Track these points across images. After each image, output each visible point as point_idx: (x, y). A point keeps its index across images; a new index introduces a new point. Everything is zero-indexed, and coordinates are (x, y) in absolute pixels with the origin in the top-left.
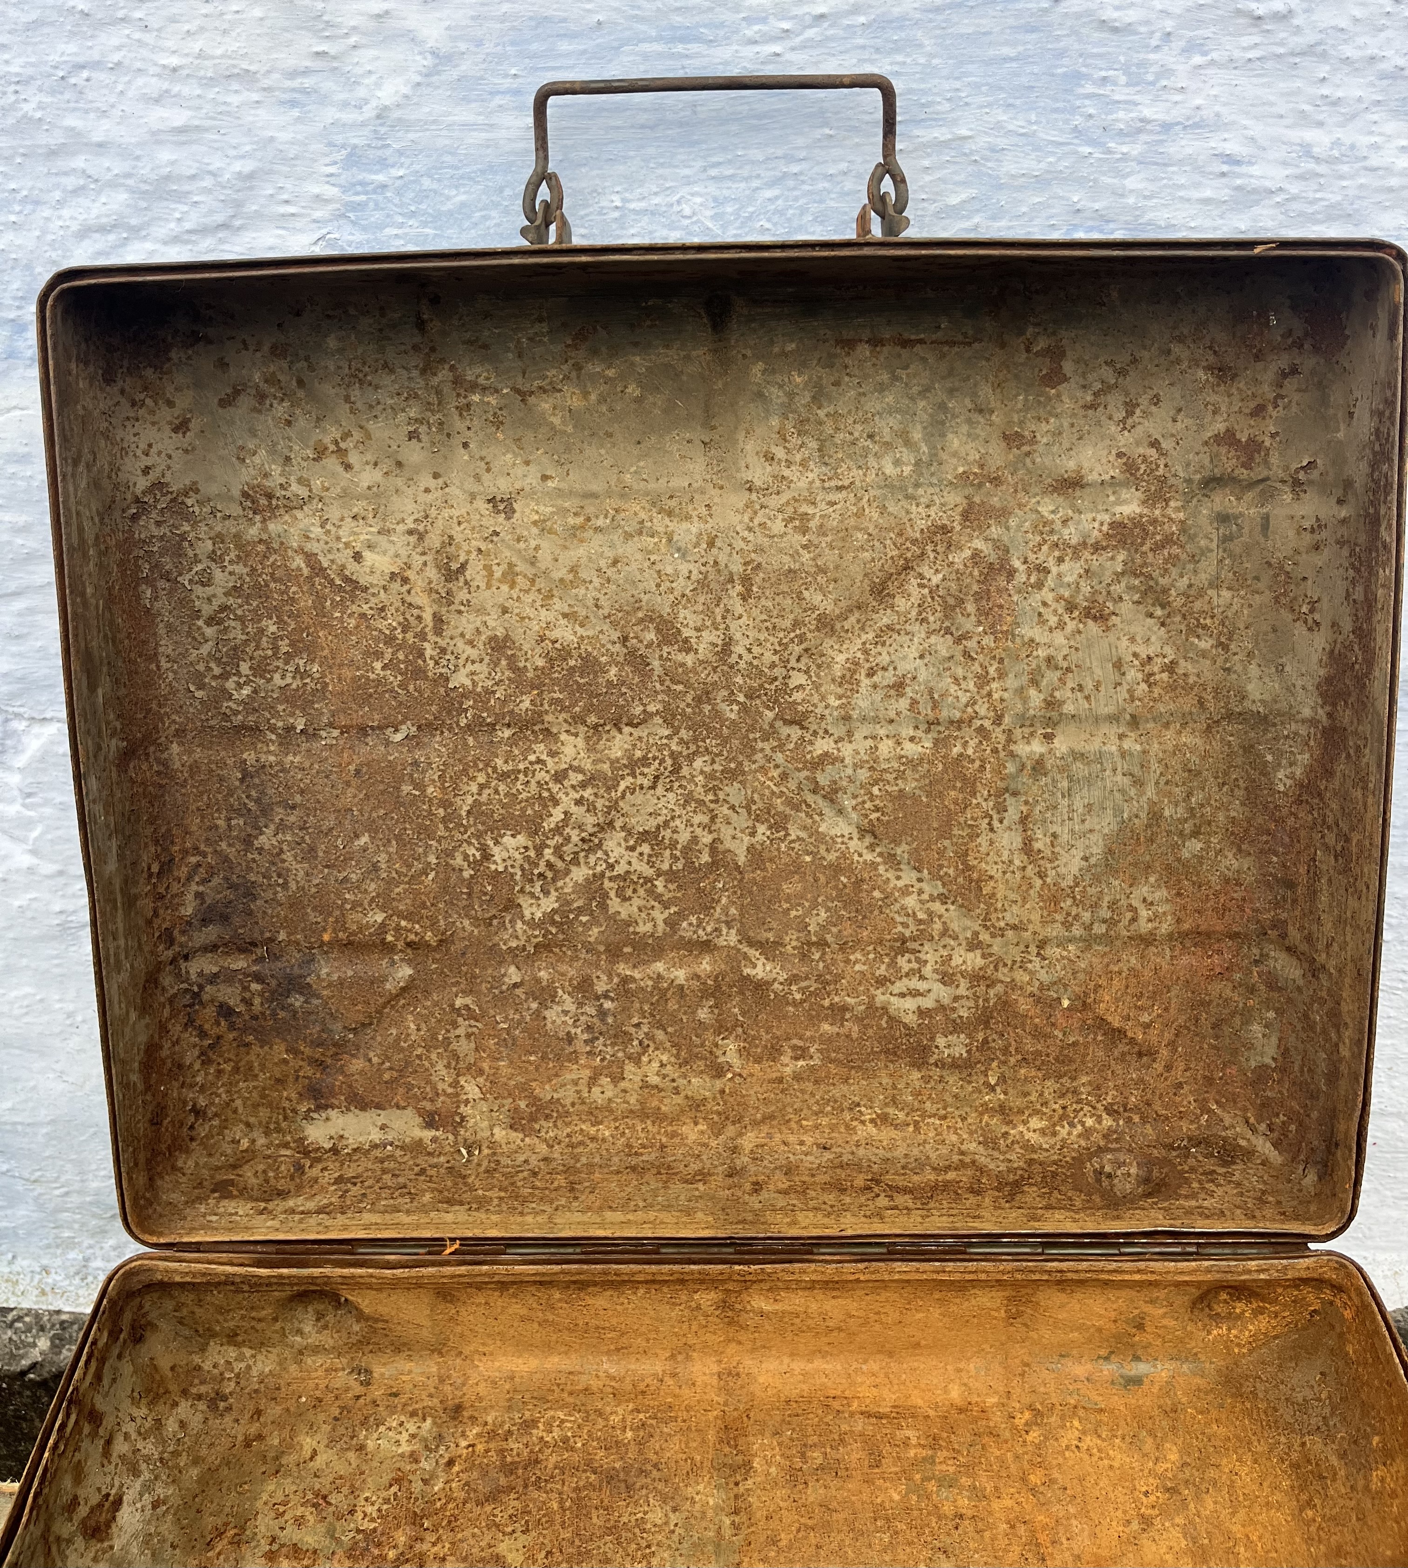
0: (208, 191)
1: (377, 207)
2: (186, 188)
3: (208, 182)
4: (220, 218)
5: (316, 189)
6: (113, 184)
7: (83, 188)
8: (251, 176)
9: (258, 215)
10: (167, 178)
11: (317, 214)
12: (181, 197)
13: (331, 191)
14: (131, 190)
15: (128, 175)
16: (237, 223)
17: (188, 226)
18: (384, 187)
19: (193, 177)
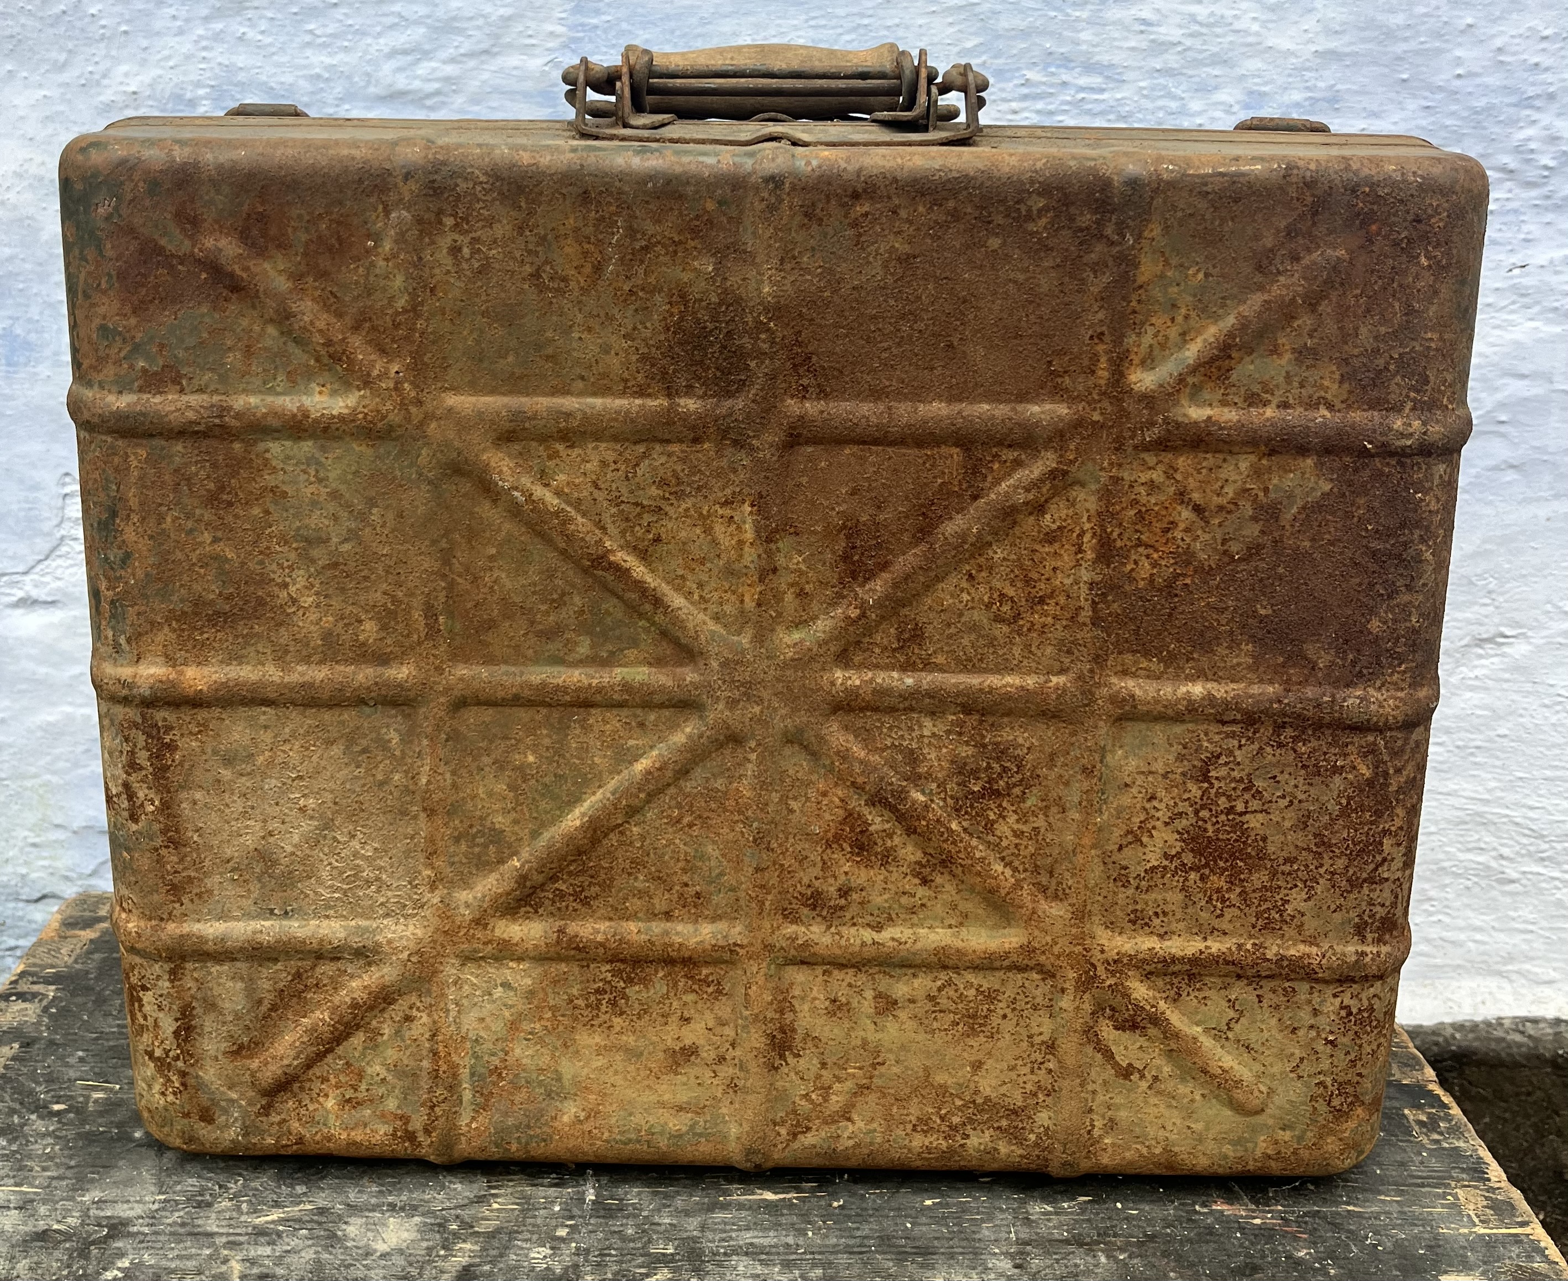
0: (479, 28)
1: (591, 41)
2: (465, 25)
3: (480, 22)
4: (483, 46)
5: (550, 27)
6: (418, 22)
7: (396, 24)
8: (509, 18)
9: (510, 45)
10: (454, 19)
11: (550, 45)
12: (460, 31)
13: (560, 29)
14: (428, 27)
15: (428, 17)
16: (495, 50)
17: (462, 51)
18: (596, 27)
19: (471, 18)
